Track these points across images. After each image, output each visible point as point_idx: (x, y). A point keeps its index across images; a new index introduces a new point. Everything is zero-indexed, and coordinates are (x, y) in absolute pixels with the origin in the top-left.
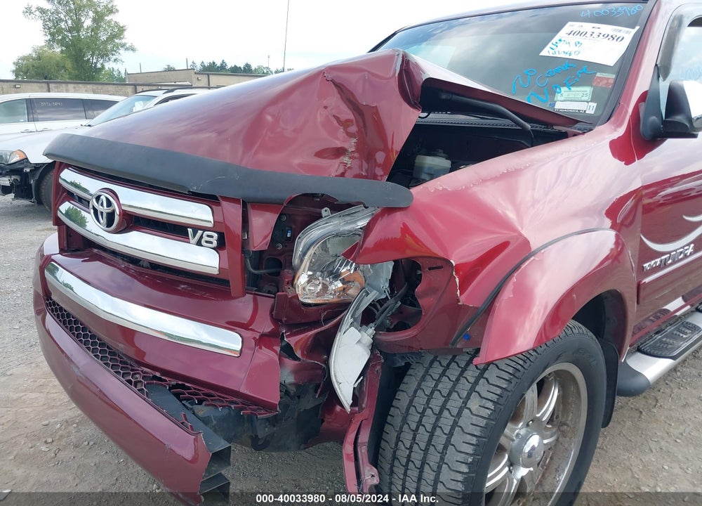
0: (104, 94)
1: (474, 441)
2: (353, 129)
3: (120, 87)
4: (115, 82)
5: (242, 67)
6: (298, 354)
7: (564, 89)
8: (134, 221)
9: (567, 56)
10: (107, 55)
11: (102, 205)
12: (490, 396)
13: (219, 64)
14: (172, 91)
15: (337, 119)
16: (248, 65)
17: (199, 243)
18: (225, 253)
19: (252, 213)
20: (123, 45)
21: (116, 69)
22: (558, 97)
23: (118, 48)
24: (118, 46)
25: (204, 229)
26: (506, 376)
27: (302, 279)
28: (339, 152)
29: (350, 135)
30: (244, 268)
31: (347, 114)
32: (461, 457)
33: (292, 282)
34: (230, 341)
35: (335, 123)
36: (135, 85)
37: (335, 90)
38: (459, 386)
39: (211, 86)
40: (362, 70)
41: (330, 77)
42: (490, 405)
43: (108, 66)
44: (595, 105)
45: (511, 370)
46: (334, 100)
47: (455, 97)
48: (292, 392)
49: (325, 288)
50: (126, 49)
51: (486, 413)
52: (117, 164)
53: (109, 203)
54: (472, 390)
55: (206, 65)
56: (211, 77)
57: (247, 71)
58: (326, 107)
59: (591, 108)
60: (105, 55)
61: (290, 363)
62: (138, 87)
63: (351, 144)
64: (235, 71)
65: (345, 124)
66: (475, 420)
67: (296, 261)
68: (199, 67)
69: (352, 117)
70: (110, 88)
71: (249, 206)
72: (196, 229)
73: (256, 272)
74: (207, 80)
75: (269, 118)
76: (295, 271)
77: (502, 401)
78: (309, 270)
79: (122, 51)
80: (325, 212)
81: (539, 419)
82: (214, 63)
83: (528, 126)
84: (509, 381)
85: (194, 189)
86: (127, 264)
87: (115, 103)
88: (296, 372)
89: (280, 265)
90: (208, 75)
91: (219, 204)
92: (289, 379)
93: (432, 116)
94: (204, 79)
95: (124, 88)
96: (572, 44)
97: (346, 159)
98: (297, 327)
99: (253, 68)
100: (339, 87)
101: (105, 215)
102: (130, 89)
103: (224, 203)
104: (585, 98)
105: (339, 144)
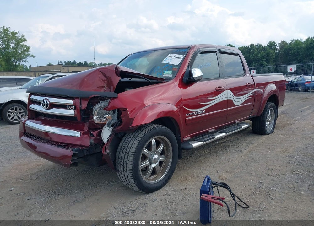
0: (20, 76)
1: (135, 149)
2: (106, 82)
3: (28, 73)
4: (24, 71)
5: (83, 63)
6: (95, 136)
7: (166, 71)
8: (53, 106)
9: (168, 63)
10: (21, 59)
11: (45, 102)
12: (139, 140)
13: (72, 62)
14: (55, 74)
15: (102, 79)
16: (86, 62)
17: (70, 109)
18: (76, 111)
19: (82, 101)
20: (29, 55)
21: (25, 65)
22: (164, 73)
23: (26, 56)
24: (26, 55)
25: (71, 105)
26: (143, 135)
27: (95, 118)
28: (103, 87)
29: (105, 83)
30: (81, 115)
31: (104, 78)
32: (132, 153)
33: (93, 118)
34: (78, 134)
35: (102, 80)
36: (35, 72)
37: (101, 73)
38: (133, 139)
39: (69, 72)
40: (107, 69)
41: (100, 70)
42: (139, 141)
43: (21, 64)
44: (172, 75)
45: (144, 134)
46: (101, 75)
47: (129, 74)
48: (93, 145)
49: (101, 120)
50: (30, 56)
51: (138, 143)
52: (49, 92)
53: (47, 102)
54: (135, 139)
55: (67, 62)
56: (69, 67)
57: (85, 65)
58: (99, 77)
59: (171, 76)
60: (20, 59)
61: (93, 138)
62: (36, 73)
63: (106, 85)
64: (80, 64)
65: (104, 81)
66: (135, 145)
67: (93, 113)
68: (63, 63)
69: (105, 79)
70: (23, 73)
71: (81, 99)
72: (69, 106)
73: (84, 117)
74: (67, 69)
75: (86, 80)
76: (93, 115)
77: (141, 140)
78: (97, 115)
79: (28, 57)
80: (100, 101)
81: (158, 151)
82: (70, 61)
83: (150, 80)
84: (143, 136)
85: (69, 96)
86: (50, 119)
87: (31, 79)
88: (94, 140)
89: (90, 115)
90: (68, 67)
91: (74, 100)
92: (93, 142)
93: (132, 79)
94: (66, 68)
95: (30, 73)
96: (169, 60)
97: (104, 88)
98: (95, 130)
99: (88, 63)
100: (102, 72)
101: (45, 105)
102: (33, 74)
103: (75, 99)
104: (170, 74)
105: (103, 85)
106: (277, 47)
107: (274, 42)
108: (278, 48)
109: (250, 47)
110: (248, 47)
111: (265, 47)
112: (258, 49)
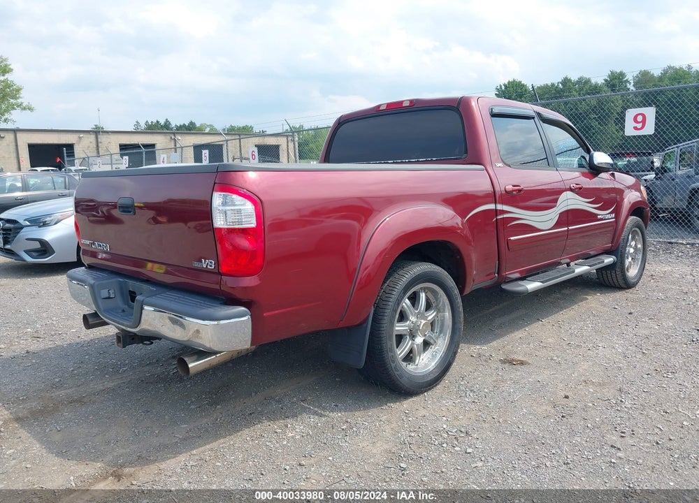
106: (628, 86)
107: (622, 75)
108: (631, 87)
109: (560, 85)
110: (557, 87)
111: (596, 84)
112: (581, 89)
